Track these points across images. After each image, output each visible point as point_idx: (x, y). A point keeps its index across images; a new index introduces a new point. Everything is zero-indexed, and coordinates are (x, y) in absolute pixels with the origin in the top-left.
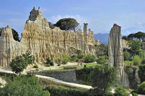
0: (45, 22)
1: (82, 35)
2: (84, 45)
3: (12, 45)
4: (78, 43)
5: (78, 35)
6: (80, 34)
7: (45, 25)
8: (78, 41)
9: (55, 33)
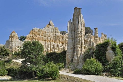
0: (56, 30)
1: (90, 37)
2: (92, 45)
3: (15, 43)
4: (87, 44)
5: (87, 38)
6: (89, 37)
7: (55, 32)
8: (87, 42)
9: (65, 37)
